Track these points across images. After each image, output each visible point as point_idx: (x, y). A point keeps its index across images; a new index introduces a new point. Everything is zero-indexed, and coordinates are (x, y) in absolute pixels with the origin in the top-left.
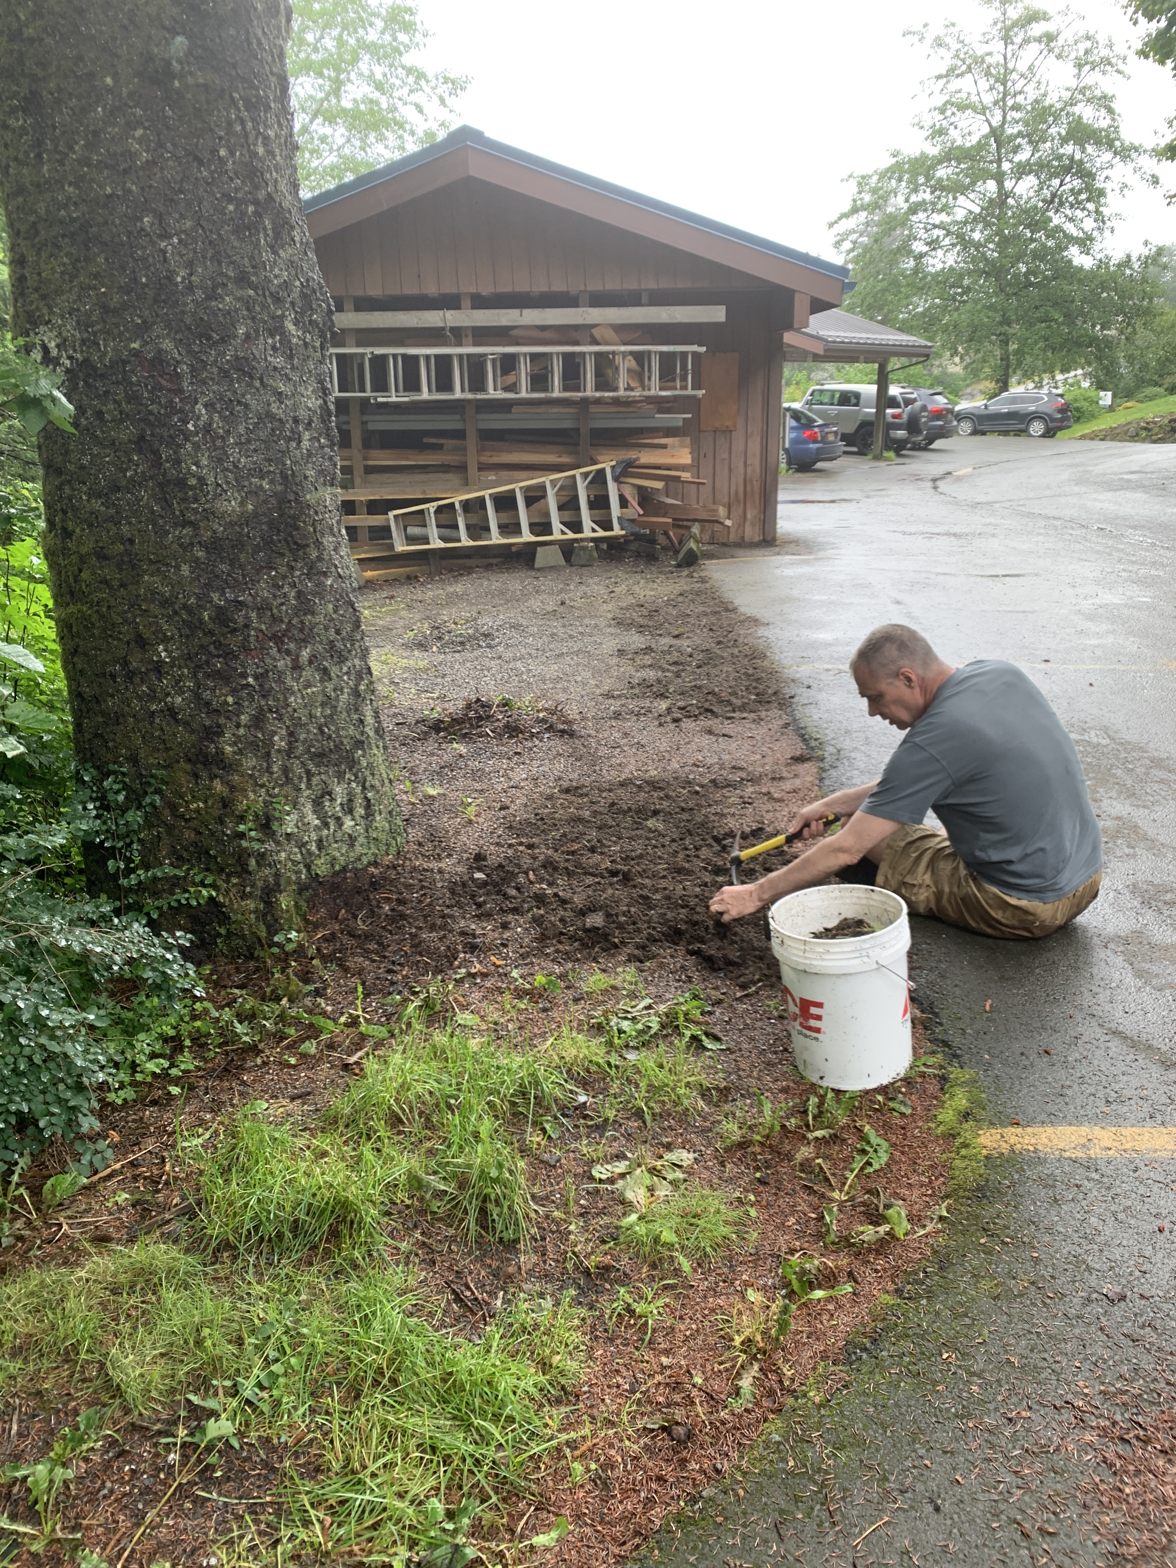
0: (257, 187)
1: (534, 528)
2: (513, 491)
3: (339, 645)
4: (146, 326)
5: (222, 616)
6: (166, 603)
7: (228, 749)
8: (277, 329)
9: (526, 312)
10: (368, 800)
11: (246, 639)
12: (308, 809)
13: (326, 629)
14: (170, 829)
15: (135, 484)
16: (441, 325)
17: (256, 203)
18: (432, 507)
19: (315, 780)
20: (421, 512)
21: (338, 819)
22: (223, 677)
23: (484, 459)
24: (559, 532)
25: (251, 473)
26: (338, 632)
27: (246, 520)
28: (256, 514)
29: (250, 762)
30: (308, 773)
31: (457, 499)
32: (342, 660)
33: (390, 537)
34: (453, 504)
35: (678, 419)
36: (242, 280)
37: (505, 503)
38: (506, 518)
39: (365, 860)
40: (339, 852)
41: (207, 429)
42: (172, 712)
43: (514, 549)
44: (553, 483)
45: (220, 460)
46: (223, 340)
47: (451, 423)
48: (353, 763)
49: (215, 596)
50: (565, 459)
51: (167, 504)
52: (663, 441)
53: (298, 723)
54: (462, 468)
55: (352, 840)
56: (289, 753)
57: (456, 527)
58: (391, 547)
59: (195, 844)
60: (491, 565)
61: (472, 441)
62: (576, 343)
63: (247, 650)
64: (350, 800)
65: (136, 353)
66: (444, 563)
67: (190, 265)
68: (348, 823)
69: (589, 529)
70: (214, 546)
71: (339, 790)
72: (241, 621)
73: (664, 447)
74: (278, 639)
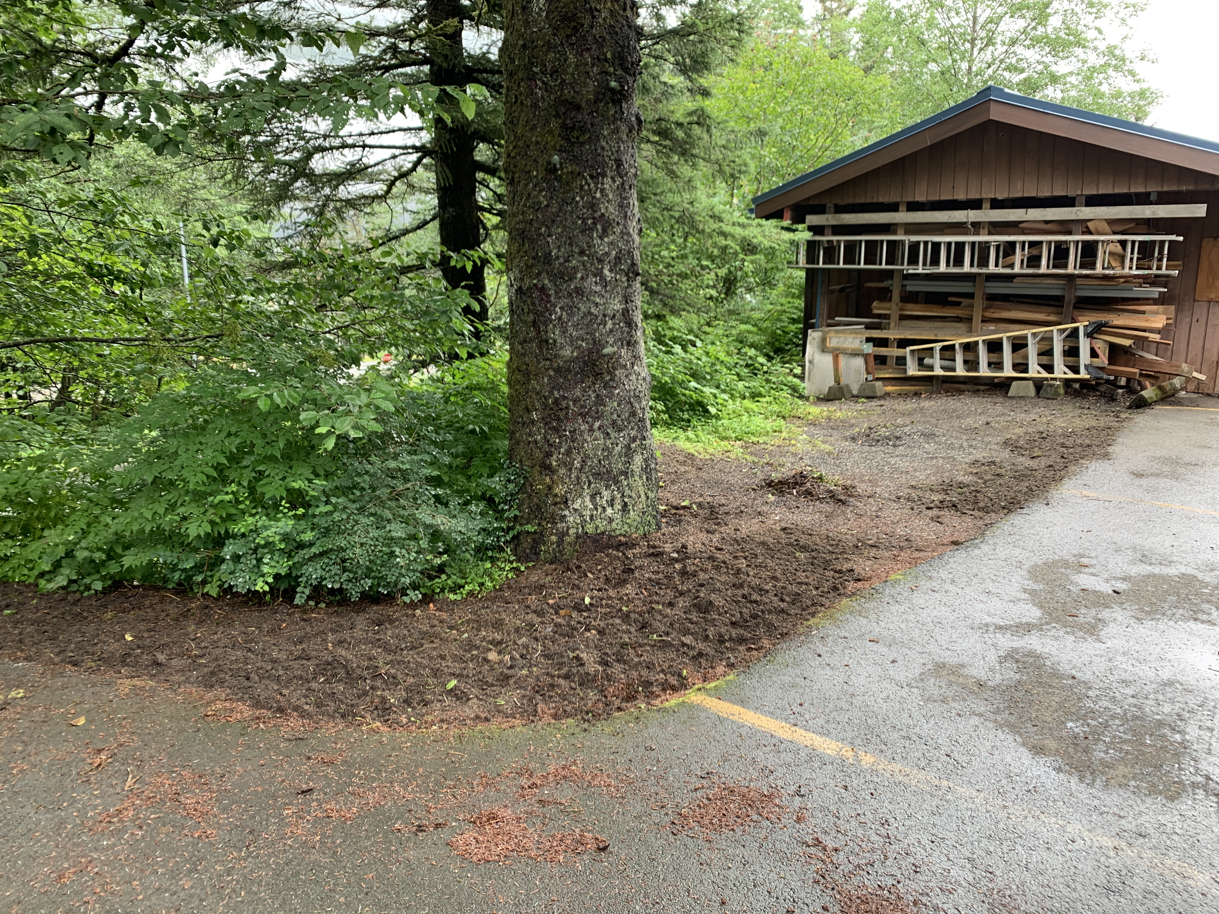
0: (595, 212)
1: (1016, 367)
2: (1001, 339)
3: (620, 422)
4: (539, 274)
5: (556, 402)
6: (538, 393)
7: (554, 463)
8: (599, 273)
9: (1030, 211)
10: (626, 503)
11: (567, 413)
12: (588, 499)
13: (612, 414)
14: (530, 496)
15: (531, 340)
16: (964, 220)
17: (594, 218)
18: (938, 346)
19: (592, 486)
20: (931, 349)
21: (604, 508)
22: (556, 430)
23: (989, 314)
24: (1035, 371)
25: (578, 339)
26: (619, 416)
27: (574, 360)
28: (577, 358)
29: (562, 471)
30: (589, 481)
31: (958, 342)
32: (620, 430)
33: (905, 365)
34: (954, 345)
35: (1156, 291)
36: (582, 253)
37: (994, 347)
38: (994, 358)
39: (618, 532)
40: (602, 525)
41: (560, 318)
42: (536, 442)
43: (996, 381)
44: (1034, 335)
45: (564, 333)
46: (570, 280)
47: (964, 288)
48: (617, 482)
49: (556, 393)
50: (1052, 318)
51: (541, 351)
52: (1142, 308)
53: (587, 456)
54: (970, 320)
55: (611, 520)
56: (581, 470)
57: (954, 360)
58: (905, 371)
59: (538, 505)
60: (978, 390)
61: (979, 303)
62: (1070, 233)
63: (568, 419)
64: (613, 500)
65: (535, 285)
66: (945, 386)
67: (559, 248)
68: (609, 511)
69: (1061, 371)
70: (558, 370)
71: (606, 494)
72: (564, 405)
73: (1143, 312)
74: (583, 415)
